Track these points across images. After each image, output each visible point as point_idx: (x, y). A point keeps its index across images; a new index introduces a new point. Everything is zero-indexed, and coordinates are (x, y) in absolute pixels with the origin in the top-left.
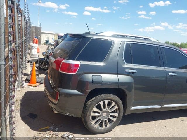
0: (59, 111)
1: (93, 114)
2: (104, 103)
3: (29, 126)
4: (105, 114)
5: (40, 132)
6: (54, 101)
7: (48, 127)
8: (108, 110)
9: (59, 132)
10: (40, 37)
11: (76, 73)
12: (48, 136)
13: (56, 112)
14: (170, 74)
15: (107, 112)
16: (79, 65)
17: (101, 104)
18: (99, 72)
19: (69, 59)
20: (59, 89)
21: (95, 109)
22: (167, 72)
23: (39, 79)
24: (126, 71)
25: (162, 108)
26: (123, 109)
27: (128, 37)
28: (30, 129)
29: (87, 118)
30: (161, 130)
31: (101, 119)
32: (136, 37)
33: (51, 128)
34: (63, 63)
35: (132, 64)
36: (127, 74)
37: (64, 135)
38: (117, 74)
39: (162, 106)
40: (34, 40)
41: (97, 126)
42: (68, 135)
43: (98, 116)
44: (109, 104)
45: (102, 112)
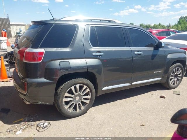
0: (31, 101)
1: (65, 100)
2: (75, 87)
3: (2, 121)
4: (78, 98)
5: (14, 125)
6: (23, 92)
7: (22, 119)
8: (80, 94)
9: (34, 122)
10: (9, 29)
11: (41, 61)
12: (23, 128)
13: (28, 103)
14: (136, 53)
15: (79, 95)
16: (43, 52)
17: (72, 89)
18: (67, 58)
19: (32, 48)
20: (27, 79)
21: (67, 94)
22: (132, 52)
23: (10, 73)
24: (93, 55)
25: (131, 85)
26: (95, 91)
27: (92, 20)
28: (3, 123)
29: (60, 104)
30: (133, 106)
31: (74, 103)
32: (100, 20)
33: (25, 120)
34: (26, 52)
35: (98, 47)
36: (94, 57)
37: (40, 123)
38: (85, 58)
39: (131, 84)
40: (2, 33)
41: (71, 110)
42: (44, 123)
43: (72, 101)
44: (81, 88)
45: (75, 96)
